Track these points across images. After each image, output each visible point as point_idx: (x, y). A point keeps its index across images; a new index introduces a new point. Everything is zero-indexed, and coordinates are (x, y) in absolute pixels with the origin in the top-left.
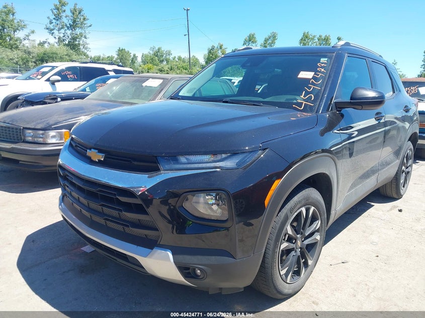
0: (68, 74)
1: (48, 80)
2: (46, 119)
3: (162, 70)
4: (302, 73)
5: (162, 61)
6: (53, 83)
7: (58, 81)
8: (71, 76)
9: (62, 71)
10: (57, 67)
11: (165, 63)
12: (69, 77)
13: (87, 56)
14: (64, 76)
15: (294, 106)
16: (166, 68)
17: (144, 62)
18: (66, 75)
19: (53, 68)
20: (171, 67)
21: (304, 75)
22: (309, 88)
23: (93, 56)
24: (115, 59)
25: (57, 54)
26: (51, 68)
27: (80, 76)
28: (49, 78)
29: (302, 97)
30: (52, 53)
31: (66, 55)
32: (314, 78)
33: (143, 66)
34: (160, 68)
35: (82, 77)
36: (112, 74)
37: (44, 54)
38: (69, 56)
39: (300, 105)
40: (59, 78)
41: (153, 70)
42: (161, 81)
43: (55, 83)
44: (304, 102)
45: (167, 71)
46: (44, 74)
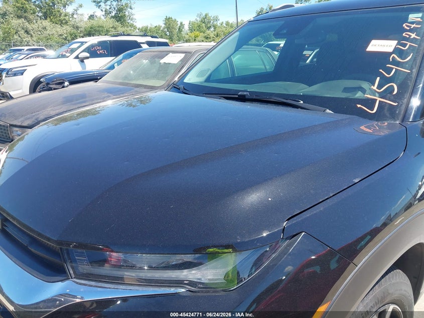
0: (98, 50)
1: (77, 57)
2: (38, 113)
3: (208, 37)
4: (374, 42)
5: (209, 28)
6: (82, 61)
7: (87, 58)
8: (101, 51)
9: (92, 46)
10: (86, 42)
11: (212, 29)
12: (99, 53)
13: (135, 28)
14: (93, 52)
15: (359, 106)
16: (212, 35)
17: (191, 30)
18: (95, 51)
19: (82, 43)
20: (217, 34)
21: (377, 46)
22: (389, 71)
23: (141, 27)
24: (162, 29)
25: (103, 27)
26: (80, 44)
27: (111, 51)
28: (78, 55)
29: (375, 88)
30: (98, 27)
31: (113, 27)
32: (396, 50)
33: (190, 34)
34: (206, 35)
35: (113, 52)
36: (145, 46)
37: (91, 28)
38: (115, 29)
39: (370, 103)
40: (88, 55)
41: (199, 38)
42: (183, 55)
43: (85, 61)
44: (379, 99)
45: (213, 37)
46: (73, 51)
